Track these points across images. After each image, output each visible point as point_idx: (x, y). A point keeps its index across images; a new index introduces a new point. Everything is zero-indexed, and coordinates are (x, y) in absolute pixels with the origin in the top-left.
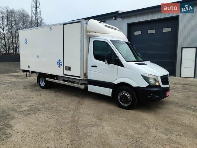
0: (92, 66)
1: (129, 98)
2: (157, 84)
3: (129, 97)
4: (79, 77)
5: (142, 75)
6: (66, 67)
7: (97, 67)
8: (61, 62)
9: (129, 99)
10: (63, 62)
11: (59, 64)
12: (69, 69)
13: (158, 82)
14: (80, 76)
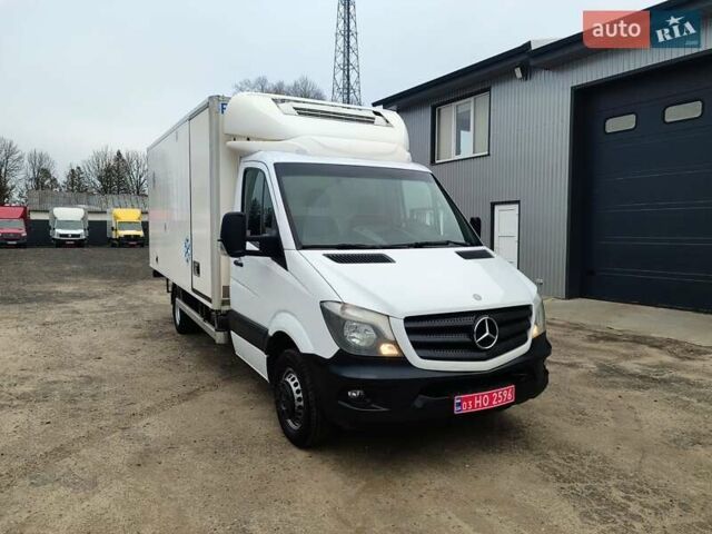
0: (236, 263)
1: (299, 399)
2: (387, 350)
3: (297, 396)
4: (209, 300)
5: (323, 308)
6: (194, 263)
7: (242, 265)
8: (189, 247)
9: (298, 404)
11: (187, 251)
12: (198, 269)
13: (395, 343)
14: (211, 297)
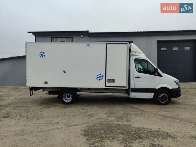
0: (135, 78)
5: (174, 82)
6: (108, 80)
7: (140, 78)
8: (102, 76)
10: (104, 76)
11: (99, 77)
12: (113, 81)
14: (125, 86)
